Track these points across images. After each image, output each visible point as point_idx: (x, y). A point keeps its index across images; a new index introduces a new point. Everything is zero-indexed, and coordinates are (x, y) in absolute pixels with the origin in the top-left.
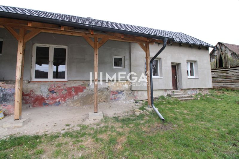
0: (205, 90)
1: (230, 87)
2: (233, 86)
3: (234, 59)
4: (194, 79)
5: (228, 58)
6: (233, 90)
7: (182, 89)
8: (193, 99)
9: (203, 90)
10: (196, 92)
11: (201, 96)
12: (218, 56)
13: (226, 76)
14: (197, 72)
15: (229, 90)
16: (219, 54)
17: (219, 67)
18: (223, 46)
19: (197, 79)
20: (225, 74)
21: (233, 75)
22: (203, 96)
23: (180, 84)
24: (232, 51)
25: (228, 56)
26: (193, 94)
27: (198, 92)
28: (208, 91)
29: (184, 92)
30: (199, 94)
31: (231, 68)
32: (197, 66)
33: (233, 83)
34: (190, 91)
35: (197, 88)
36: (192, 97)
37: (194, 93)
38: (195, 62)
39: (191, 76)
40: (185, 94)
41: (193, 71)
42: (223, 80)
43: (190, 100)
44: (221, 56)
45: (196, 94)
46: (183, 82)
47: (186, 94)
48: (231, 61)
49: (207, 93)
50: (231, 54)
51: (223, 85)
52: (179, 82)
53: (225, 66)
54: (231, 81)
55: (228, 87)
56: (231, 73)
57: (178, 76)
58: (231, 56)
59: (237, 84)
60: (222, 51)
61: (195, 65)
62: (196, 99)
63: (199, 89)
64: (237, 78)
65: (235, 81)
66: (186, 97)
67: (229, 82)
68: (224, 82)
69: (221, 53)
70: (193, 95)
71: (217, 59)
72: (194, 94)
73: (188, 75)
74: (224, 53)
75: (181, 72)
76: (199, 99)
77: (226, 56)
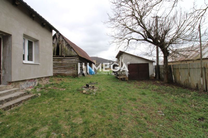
0: (45, 80)
1: (64, 73)
2: (66, 73)
3: (68, 50)
4: (33, 65)
5: (64, 48)
6: (66, 76)
7: (10, 83)
8: (31, 98)
9: (42, 79)
10: (34, 84)
11: (42, 89)
12: (56, 44)
13: (61, 64)
14: (38, 56)
15: (63, 76)
16: (57, 43)
17: (56, 55)
18: (61, 36)
19: (36, 66)
20: (60, 62)
21: (67, 63)
22: (44, 88)
23: (7, 72)
24: (67, 43)
25: (64, 46)
26: (30, 87)
27: (37, 83)
28: (48, 80)
29: (15, 87)
30: (38, 85)
31: (65, 57)
32: (39, 48)
33: (66, 70)
34: (26, 83)
35: (36, 78)
36: (28, 93)
37: (31, 85)
38: (37, 41)
39: (28, 60)
40: (15, 91)
41: (32, 54)
42: (59, 68)
43: (25, 100)
44: (59, 45)
45: (33, 87)
46: (13, 70)
47: (19, 90)
48: (66, 51)
49: (47, 83)
50: (67, 45)
51: (58, 72)
52: (4, 69)
53: (61, 55)
54: (64, 68)
55: (62, 74)
56: (66, 61)
57: (4, 58)
58: (66, 46)
59: (69, 71)
60: (59, 41)
61: (35, 46)
62: (35, 96)
63: (38, 78)
64: (69, 66)
65: (67, 68)
66: (18, 97)
67: (63, 69)
68: (59, 69)
69: (59, 42)
70: (30, 90)
71: (55, 47)
72: (32, 87)
73: (24, 59)
74: (61, 43)
75: (10, 51)
76: (40, 94)
77: (63, 46)
